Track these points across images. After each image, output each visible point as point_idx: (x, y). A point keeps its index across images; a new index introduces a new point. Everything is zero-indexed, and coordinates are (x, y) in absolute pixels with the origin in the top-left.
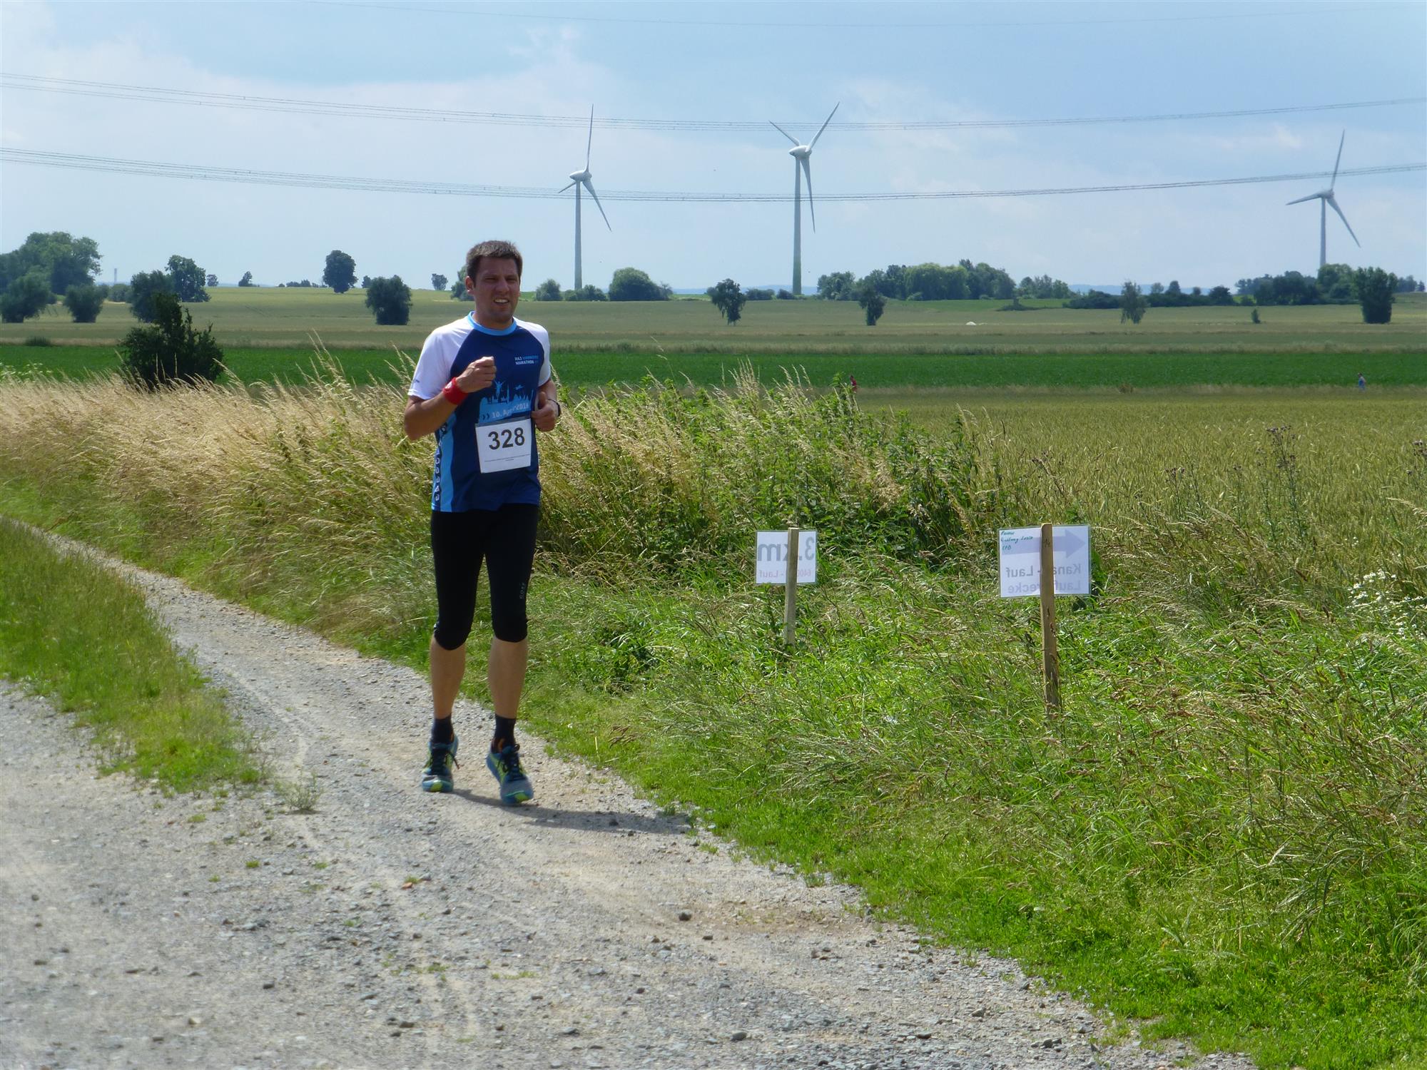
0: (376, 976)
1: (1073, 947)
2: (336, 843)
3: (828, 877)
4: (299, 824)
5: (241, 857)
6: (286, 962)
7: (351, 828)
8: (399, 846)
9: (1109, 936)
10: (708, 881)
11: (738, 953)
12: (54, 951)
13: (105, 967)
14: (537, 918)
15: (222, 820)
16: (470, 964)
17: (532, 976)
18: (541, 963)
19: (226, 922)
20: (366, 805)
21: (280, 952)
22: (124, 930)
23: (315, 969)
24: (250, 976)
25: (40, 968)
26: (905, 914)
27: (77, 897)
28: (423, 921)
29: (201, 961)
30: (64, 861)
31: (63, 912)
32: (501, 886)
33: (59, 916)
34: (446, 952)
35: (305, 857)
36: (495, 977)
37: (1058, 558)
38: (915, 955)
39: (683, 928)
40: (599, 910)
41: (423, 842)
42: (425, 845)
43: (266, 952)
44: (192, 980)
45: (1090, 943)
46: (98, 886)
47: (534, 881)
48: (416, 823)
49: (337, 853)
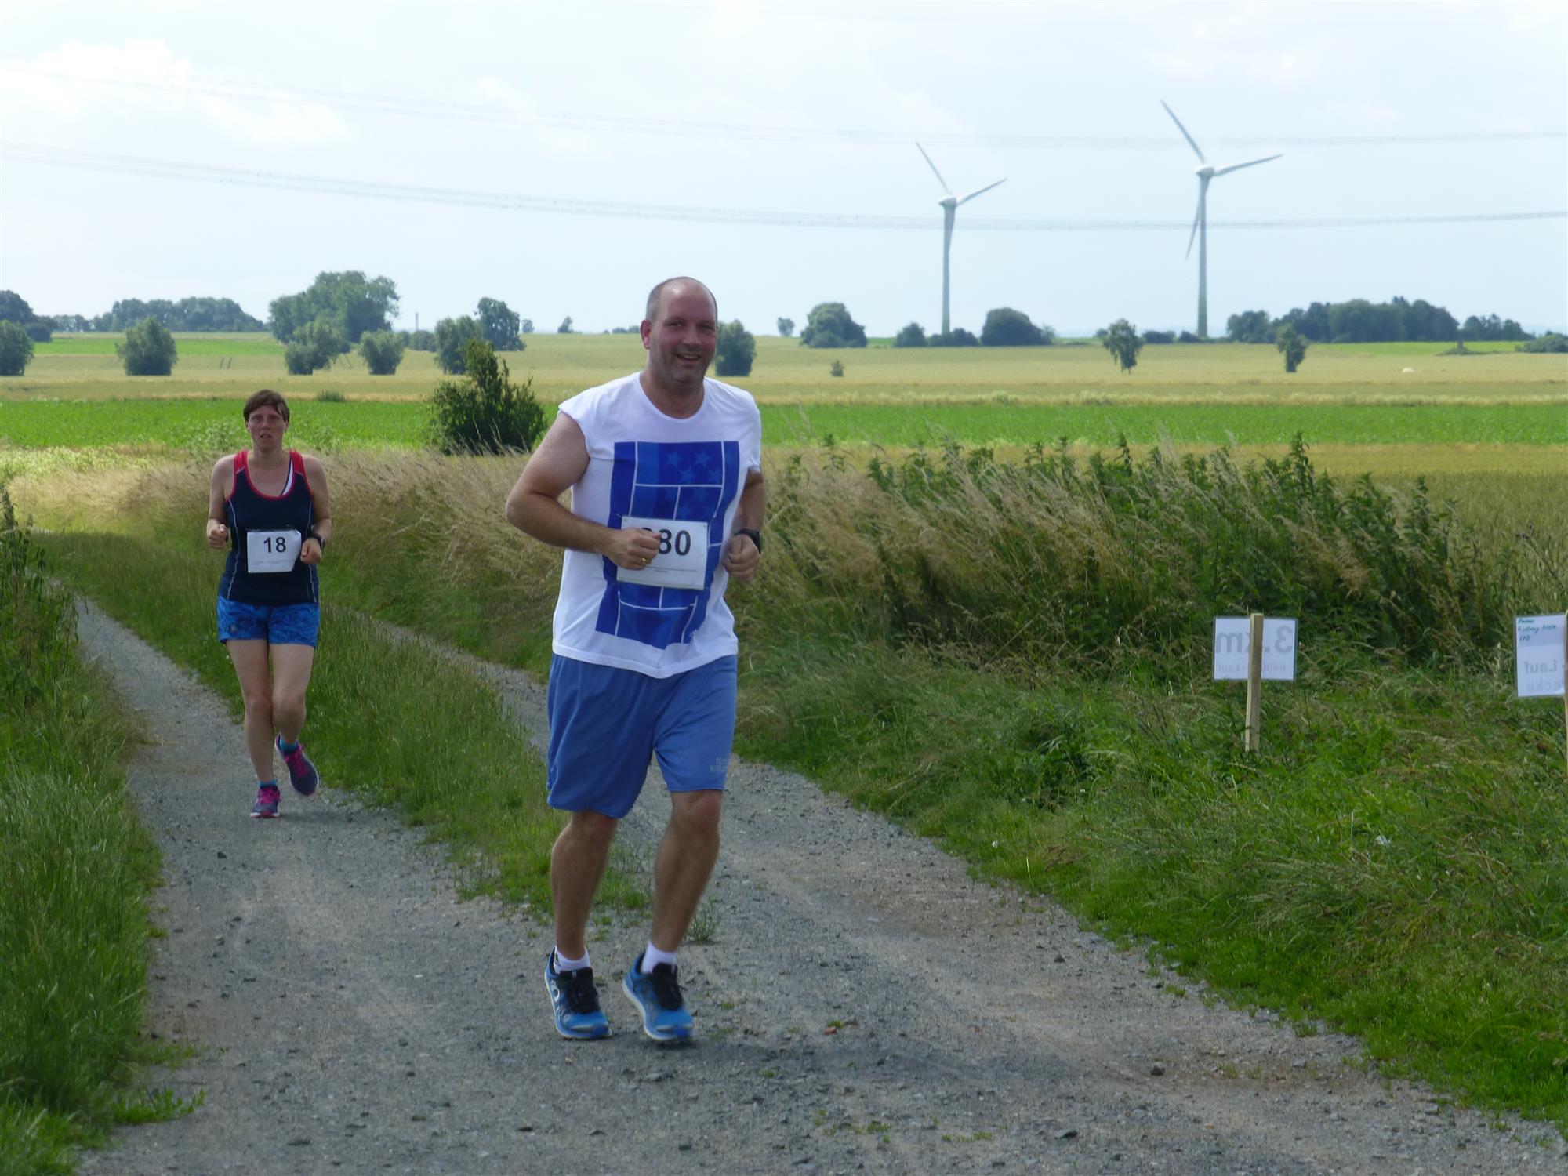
0: (808, 1136)
2: (741, 979)
3: (1321, 1027)
4: (697, 956)
6: (701, 1119)
7: (756, 962)
8: (814, 983)
10: (1179, 1028)
11: (1225, 1114)
12: (434, 1105)
13: (494, 1123)
14: (984, 1070)
15: (607, 953)
16: (913, 1123)
17: (989, 1138)
18: (997, 1124)
19: (626, 1072)
20: (770, 935)
21: (693, 1107)
22: (509, 1081)
23: (736, 1127)
24: (662, 1135)
25: (419, 1124)
26: (1416, 1068)
27: (451, 1041)
28: (855, 1073)
29: (603, 1117)
30: (431, 999)
31: (438, 1059)
32: (938, 1032)
33: (433, 1063)
34: (886, 1109)
35: (708, 995)
36: (947, 1139)
38: (1433, 1117)
39: (1157, 1084)
40: (1055, 1061)
41: (841, 980)
42: (844, 983)
43: (677, 1107)
44: (596, 1139)
46: (474, 1028)
47: (976, 1027)
48: (829, 958)
49: (744, 991)
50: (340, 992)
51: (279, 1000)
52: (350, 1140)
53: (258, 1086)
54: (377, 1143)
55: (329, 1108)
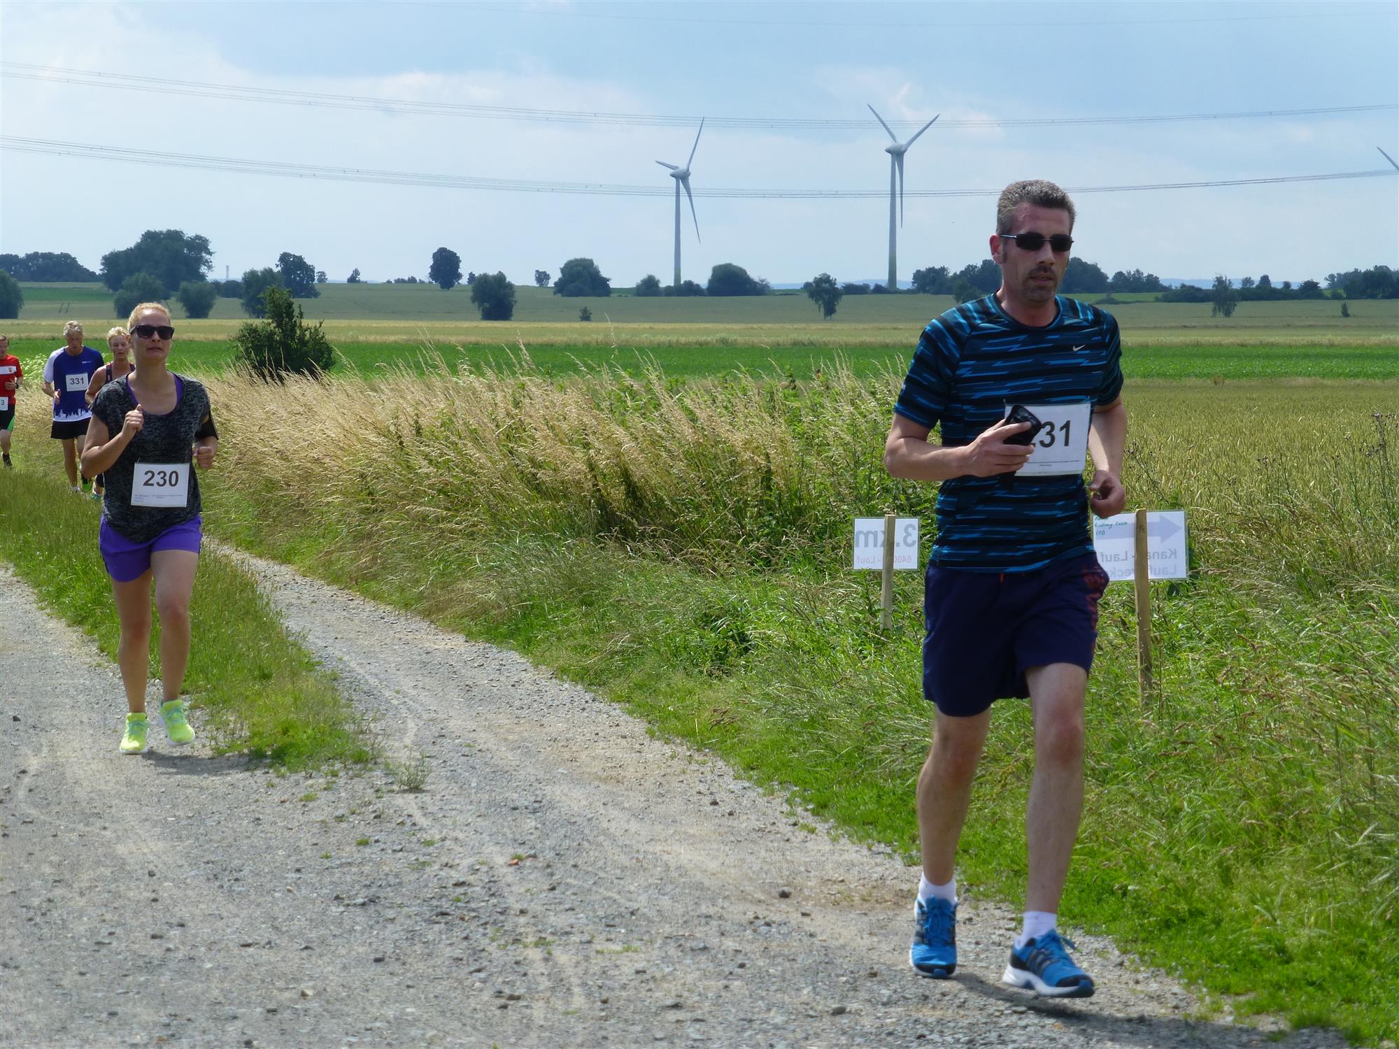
0: (483, 950)
1: (1167, 925)
2: (444, 821)
4: (408, 803)
5: (352, 835)
6: (396, 936)
7: (458, 807)
8: (506, 824)
9: (1202, 914)
10: (807, 859)
11: (837, 930)
12: (171, 925)
13: (220, 941)
14: (639, 895)
15: (333, 799)
16: (575, 938)
17: (636, 951)
18: (645, 938)
19: (337, 898)
20: (474, 785)
21: (390, 926)
22: (238, 906)
23: (424, 943)
24: (361, 950)
25: (157, 941)
26: (1001, 892)
27: (193, 873)
28: (529, 897)
29: (313, 935)
30: (180, 838)
31: (180, 888)
32: (605, 863)
33: (175, 891)
34: (552, 927)
35: (414, 835)
36: (600, 952)
37: (1153, 543)
38: (1011, 932)
39: (783, 905)
40: (699, 886)
41: (528, 821)
42: (531, 823)
43: (377, 927)
44: (304, 954)
45: (1184, 921)
46: (213, 862)
47: (637, 859)
48: (522, 802)
49: (445, 831)
50: (103, 832)
51: (51, 839)
52: (96, 955)
53: (24, 910)
54: (120, 957)
55: (82, 928)
